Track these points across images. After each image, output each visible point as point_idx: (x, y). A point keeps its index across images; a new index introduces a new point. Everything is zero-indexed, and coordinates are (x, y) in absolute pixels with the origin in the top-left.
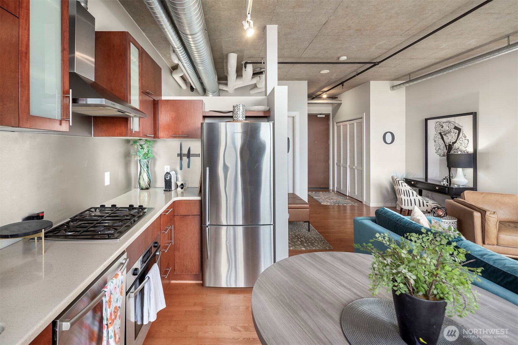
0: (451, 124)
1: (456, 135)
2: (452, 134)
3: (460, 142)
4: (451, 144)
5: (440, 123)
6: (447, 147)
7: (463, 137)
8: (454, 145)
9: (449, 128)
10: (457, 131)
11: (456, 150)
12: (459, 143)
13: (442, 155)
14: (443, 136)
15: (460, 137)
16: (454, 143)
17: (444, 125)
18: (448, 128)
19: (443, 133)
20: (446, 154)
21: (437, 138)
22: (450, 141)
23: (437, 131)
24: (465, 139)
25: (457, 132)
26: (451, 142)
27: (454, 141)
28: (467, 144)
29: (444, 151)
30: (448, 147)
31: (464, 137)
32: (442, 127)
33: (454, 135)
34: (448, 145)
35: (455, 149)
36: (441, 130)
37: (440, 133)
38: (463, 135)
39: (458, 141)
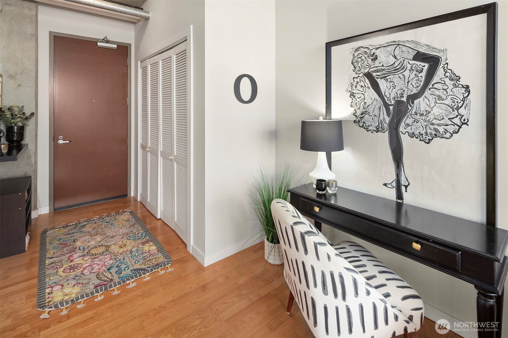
0: (404, 49)
1: (420, 75)
2: (407, 73)
3: (437, 92)
4: (404, 99)
5: (366, 50)
6: (391, 108)
7: (447, 80)
8: (416, 102)
9: (394, 60)
10: (423, 64)
11: (422, 115)
12: (431, 98)
13: (375, 129)
14: (378, 80)
15: (436, 79)
16: (413, 98)
17: (378, 52)
18: (392, 60)
19: (378, 74)
20: (386, 126)
21: (359, 87)
22: (399, 92)
23: (357, 69)
24: (455, 86)
25: (425, 69)
26: (405, 96)
27: (415, 91)
28: (461, 97)
29: (381, 118)
30: (394, 108)
31: (452, 80)
32: (372, 60)
33: (412, 76)
34: (393, 102)
35: (416, 114)
36: (369, 66)
37: (369, 75)
38: (447, 74)
39: (427, 93)
